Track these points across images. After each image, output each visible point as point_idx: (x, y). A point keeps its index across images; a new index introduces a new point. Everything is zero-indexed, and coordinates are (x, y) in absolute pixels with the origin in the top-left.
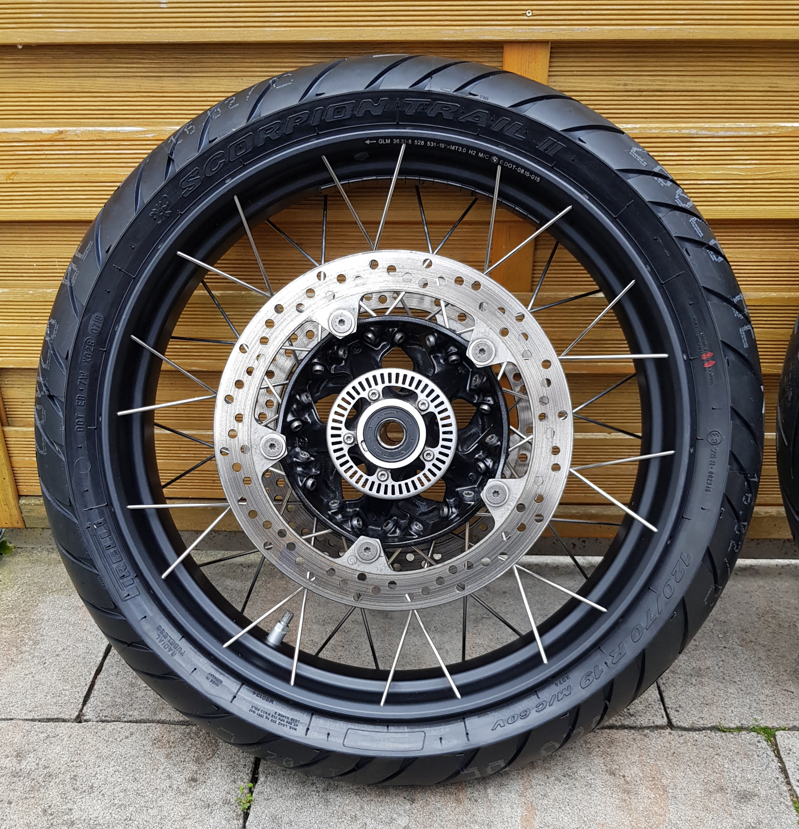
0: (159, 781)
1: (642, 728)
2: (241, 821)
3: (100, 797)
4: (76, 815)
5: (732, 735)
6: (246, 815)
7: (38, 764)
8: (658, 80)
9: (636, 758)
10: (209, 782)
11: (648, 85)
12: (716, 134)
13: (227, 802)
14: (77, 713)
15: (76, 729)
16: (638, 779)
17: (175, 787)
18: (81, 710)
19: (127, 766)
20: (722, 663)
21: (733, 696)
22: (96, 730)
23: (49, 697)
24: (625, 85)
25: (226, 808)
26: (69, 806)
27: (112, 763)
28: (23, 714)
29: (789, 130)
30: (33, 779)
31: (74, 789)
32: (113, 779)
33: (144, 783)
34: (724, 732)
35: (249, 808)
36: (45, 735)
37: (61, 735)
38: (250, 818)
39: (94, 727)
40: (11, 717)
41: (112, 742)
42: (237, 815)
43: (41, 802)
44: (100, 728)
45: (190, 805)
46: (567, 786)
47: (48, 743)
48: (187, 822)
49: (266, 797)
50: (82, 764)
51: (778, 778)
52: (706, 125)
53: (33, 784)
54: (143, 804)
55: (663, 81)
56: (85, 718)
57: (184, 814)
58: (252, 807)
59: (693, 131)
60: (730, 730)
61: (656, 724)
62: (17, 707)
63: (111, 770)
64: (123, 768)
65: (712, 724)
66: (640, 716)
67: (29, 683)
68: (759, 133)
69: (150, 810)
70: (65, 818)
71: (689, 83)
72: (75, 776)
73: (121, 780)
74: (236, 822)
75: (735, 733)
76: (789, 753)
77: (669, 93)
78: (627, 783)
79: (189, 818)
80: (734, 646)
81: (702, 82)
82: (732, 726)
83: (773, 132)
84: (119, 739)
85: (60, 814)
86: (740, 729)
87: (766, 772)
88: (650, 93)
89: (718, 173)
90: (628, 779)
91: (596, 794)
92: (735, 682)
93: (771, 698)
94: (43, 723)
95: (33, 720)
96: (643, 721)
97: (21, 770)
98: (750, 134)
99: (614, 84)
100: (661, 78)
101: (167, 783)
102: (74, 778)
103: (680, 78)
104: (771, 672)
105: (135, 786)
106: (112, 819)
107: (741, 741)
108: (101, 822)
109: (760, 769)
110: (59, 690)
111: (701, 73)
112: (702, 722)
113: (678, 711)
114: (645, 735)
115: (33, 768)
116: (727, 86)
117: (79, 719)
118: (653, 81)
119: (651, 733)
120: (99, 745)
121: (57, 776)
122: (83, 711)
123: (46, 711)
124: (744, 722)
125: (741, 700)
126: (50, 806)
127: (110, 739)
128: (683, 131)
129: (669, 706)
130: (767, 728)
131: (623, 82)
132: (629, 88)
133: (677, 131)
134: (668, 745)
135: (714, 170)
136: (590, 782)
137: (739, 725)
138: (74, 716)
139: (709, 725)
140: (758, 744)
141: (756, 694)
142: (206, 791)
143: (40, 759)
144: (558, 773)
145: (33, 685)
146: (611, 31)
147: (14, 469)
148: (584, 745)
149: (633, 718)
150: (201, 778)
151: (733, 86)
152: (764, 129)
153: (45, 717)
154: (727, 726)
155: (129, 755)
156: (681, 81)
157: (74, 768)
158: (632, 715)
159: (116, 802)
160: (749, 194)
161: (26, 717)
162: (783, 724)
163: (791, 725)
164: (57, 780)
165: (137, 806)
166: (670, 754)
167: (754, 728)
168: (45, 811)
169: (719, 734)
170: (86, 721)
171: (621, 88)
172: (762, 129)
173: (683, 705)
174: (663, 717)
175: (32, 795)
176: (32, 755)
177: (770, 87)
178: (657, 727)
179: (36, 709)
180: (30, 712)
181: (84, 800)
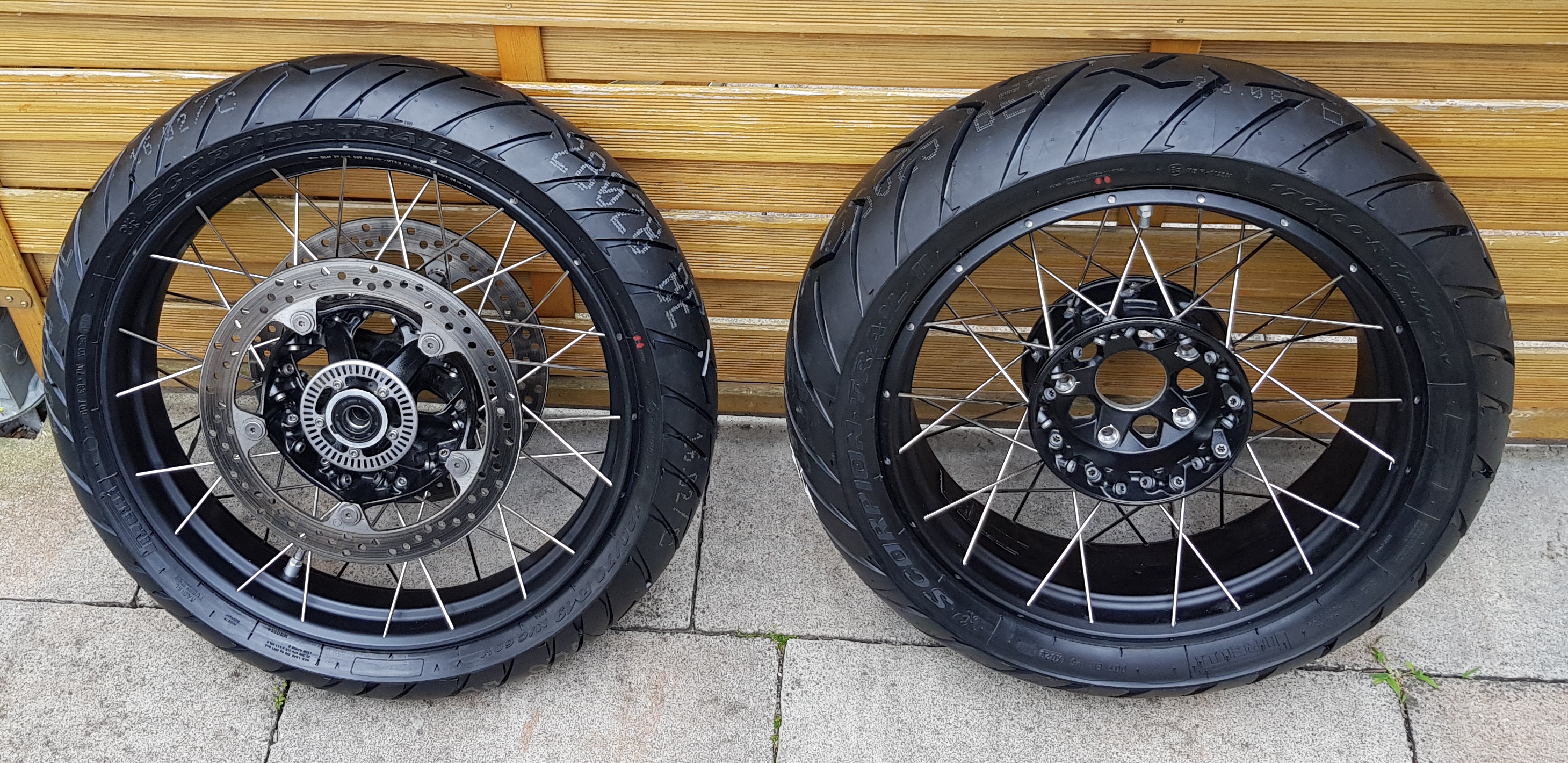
0: (204, 675)
1: (664, 631)
2: (275, 719)
3: (151, 689)
4: (129, 708)
5: (746, 641)
6: (280, 713)
7: (95, 653)
9: (647, 664)
10: (250, 677)
13: (264, 699)
14: (132, 597)
15: (131, 615)
16: (643, 686)
17: (219, 681)
18: (136, 594)
19: (177, 658)
20: (767, 556)
21: (763, 596)
22: (149, 617)
23: (106, 577)
25: (263, 705)
27: (163, 654)
28: (81, 597)
30: (91, 669)
31: (128, 681)
32: (163, 672)
33: (191, 676)
34: (740, 637)
35: (283, 705)
36: (103, 621)
37: (117, 622)
38: (282, 717)
39: (147, 614)
40: (71, 600)
41: (164, 631)
42: (272, 713)
43: (98, 694)
44: (153, 615)
45: (231, 701)
46: (575, 692)
47: (105, 631)
48: (226, 718)
49: (299, 695)
50: (135, 654)
51: (771, 690)
53: (91, 675)
54: (189, 699)
56: (140, 603)
57: (224, 709)
58: (286, 705)
60: (746, 635)
61: (678, 626)
62: (76, 588)
63: (162, 662)
64: (173, 660)
65: (732, 629)
66: (666, 617)
67: (87, 560)
70: (120, 710)
72: (129, 667)
73: (170, 672)
74: (270, 719)
75: (750, 639)
76: (791, 665)
78: (631, 690)
79: (230, 715)
80: (787, 536)
82: (750, 631)
84: (170, 629)
85: (115, 706)
86: (756, 635)
87: (762, 684)
90: (633, 686)
91: (598, 701)
92: (772, 580)
93: (798, 601)
94: (100, 608)
95: (91, 604)
96: (666, 623)
97: (80, 659)
101: (212, 677)
102: (128, 669)
104: (811, 569)
105: (183, 679)
107: (752, 648)
108: (151, 716)
109: (759, 679)
112: (722, 626)
113: (704, 612)
114: (664, 639)
115: (91, 658)
117: (134, 604)
119: (671, 637)
120: (152, 635)
121: (113, 667)
122: (138, 595)
123: (103, 593)
124: (762, 627)
125: (768, 602)
126: (106, 698)
127: (163, 628)
129: (698, 606)
130: (781, 635)
134: (681, 650)
136: (597, 688)
137: (757, 630)
138: (129, 601)
139: (728, 630)
140: (767, 652)
141: (786, 595)
142: (246, 687)
143: (98, 648)
144: (571, 675)
145: (91, 562)
148: (603, 649)
149: (659, 619)
150: (244, 674)
153: (102, 600)
154: (744, 631)
155: (179, 646)
157: (128, 659)
158: (659, 616)
161: (84, 600)
162: (798, 631)
163: (805, 633)
164: (113, 671)
165: (184, 700)
166: (681, 660)
167: (770, 634)
168: (102, 702)
169: (735, 639)
170: (141, 606)
173: (711, 606)
174: (687, 619)
175: (90, 686)
176: (90, 643)
178: (678, 630)
179: (94, 591)
180: (88, 594)
181: (136, 692)
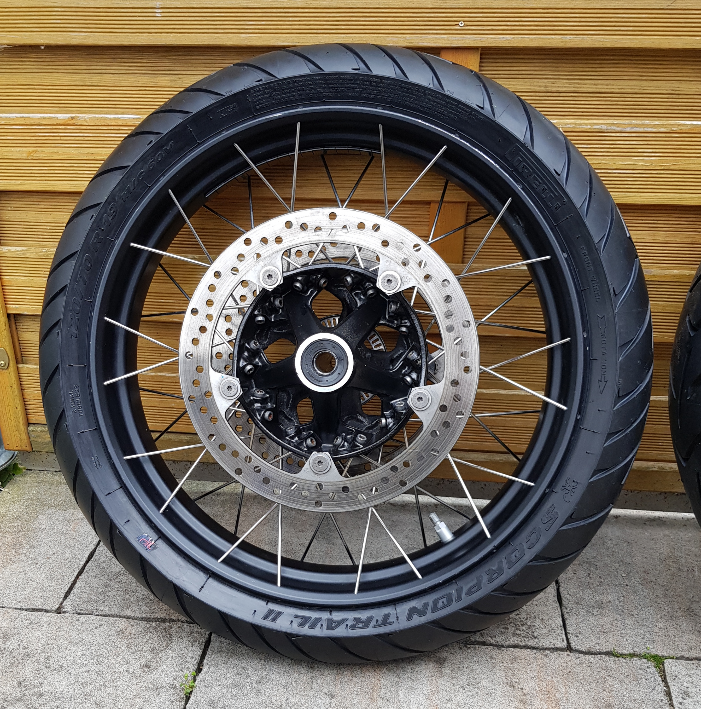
0: (117, 665)
1: (543, 649)
2: (183, 703)
3: (67, 675)
4: (45, 688)
5: (624, 660)
6: (188, 699)
7: (19, 645)
8: (574, 83)
9: (535, 674)
10: (160, 669)
11: (565, 87)
12: (624, 130)
13: (173, 687)
14: (58, 606)
15: (55, 618)
16: (535, 692)
17: (131, 671)
18: (61, 604)
19: (93, 651)
20: (622, 598)
21: (629, 627)
22: (71, 621)
23: (36, 591)
24: (545, 87)
25: (172, 691)
26: (41, 680)
27: (81, 648)
28: (13, 604)
29: (689, 127)
30: (14, 657)
31: (46, 667)
32: (79, 661)
33: (105, 666)
34: (617, 657)
35: (191, 693)
36: (29, 622)
37: (42, 622)
38: (190, 701)
39: (70, 618)
40: (3, 606)
41: (83, 631)
42: (180, 698)
43: (17, 676)
44: (74, 618)
45: (142, 687)
46: (470, 694)
47: (30, 629)
48: (137, 700)
49: (207, 685)
50: (56, 647)
51: (662, 700)
52: (615, 122)
53: (13, 661)
54: (102, 683)
55: (578, 83)
56: (64, 610)
57: (135, 693)
58: (194, 692)
59: (604, 127)
60: (622, 656)
61: (556, 646)
62: (9, 598)
63: (79, 654)
64: (90, 653)
65: (607, 650)
66: (543, 638)
67: (22, 579)
68: (662, 130)
69: (107, 689)
70: (36, 690)
71: (602, 86)
72: (49, 656)
73: (87, 662)
74: (178, 703)
75: (627, 659)
76: (675, 679)
77: (584, 95)
78: (524, 694)
79: (140, 698)
80: (635, 585)
81: (613, 85)
82: (626, 652)
83: (675, 129)
84: (89, 629)
85: (32, 687)
86: (632, 655)
87: (652, 694)
88: (567, 94)
89: (626, 163)
90: (525, 691)
91: (495, 702)
92: (633, 615)
93: (664, 631)
94: (28, 612)
95: (21, 609)
96: (545, 643)
97: (5, 649)
98: (654, 130)
99: (536, 86)
100: (577, 81)
101: (125, 667)
102: (48, 658)
103: (593, 82)
104: (666, 609)
105: (98, 668)
106: (75, 694)
107: (632, 666)
108: (65, 695)
109: (647, 691)
110: (45, 586)
111: (612, 78)
112: (598, 647)
113: (577, 636)
114: (545, 656)
115: (15, 648)
116: (634, 89)
117: (59, 611)
118: (570, 83)
119: (551, 654)
120: (73, 633)
121: (33, 656)
122: (63, 605)
123: (32, 602)
124: (637, 650)
125: (636, 630)
126: (24, 680)
127: (82, 629)
128: (595, 127)
129: (571, 632)
130: (657, 656)
131: (544, 84)
132: (549, 89)
133: (589, 127)
134: (565, 665)
135: (622, 161)
136: (491, 691)
137: (632, 652)
138: (54, 609)
139: (604, 651)
140: (648, 670)
141: (650, 626)
142: (156, 676)
143: (22, 641)
144: (463, 681)
145: (25, 581)
146: (531, 39)
147: (25, 400)
148: (489, 660)
149: (536, 640)
150: (153, 665)
151: (640, 89)
152: (667, 126)
153: (31, 607)
154: (620, 652)
155: (96, 643)
156: (594, 84)
157: (48, 650)
158: (536, 638)
159: (80, 680)
160: (653, 183)
161: (15, 607)
162: (672, 653)
163: (679, 655)
164: (34, 659)
165: (97, 685)
166: (566, 672)
167: (645, 655)
168: (20, 683)
169: (612, 658)
170: (64, 612)
171: (542, 89)
172: (665, 126)
173: (582, 632)
174: (563, 641)
175: (11, 670)
176: (15, 637)
177: (673, 90)
178: (557, 649)
179: (25, 600)
180: (19, 602)
181: (53, 676)
